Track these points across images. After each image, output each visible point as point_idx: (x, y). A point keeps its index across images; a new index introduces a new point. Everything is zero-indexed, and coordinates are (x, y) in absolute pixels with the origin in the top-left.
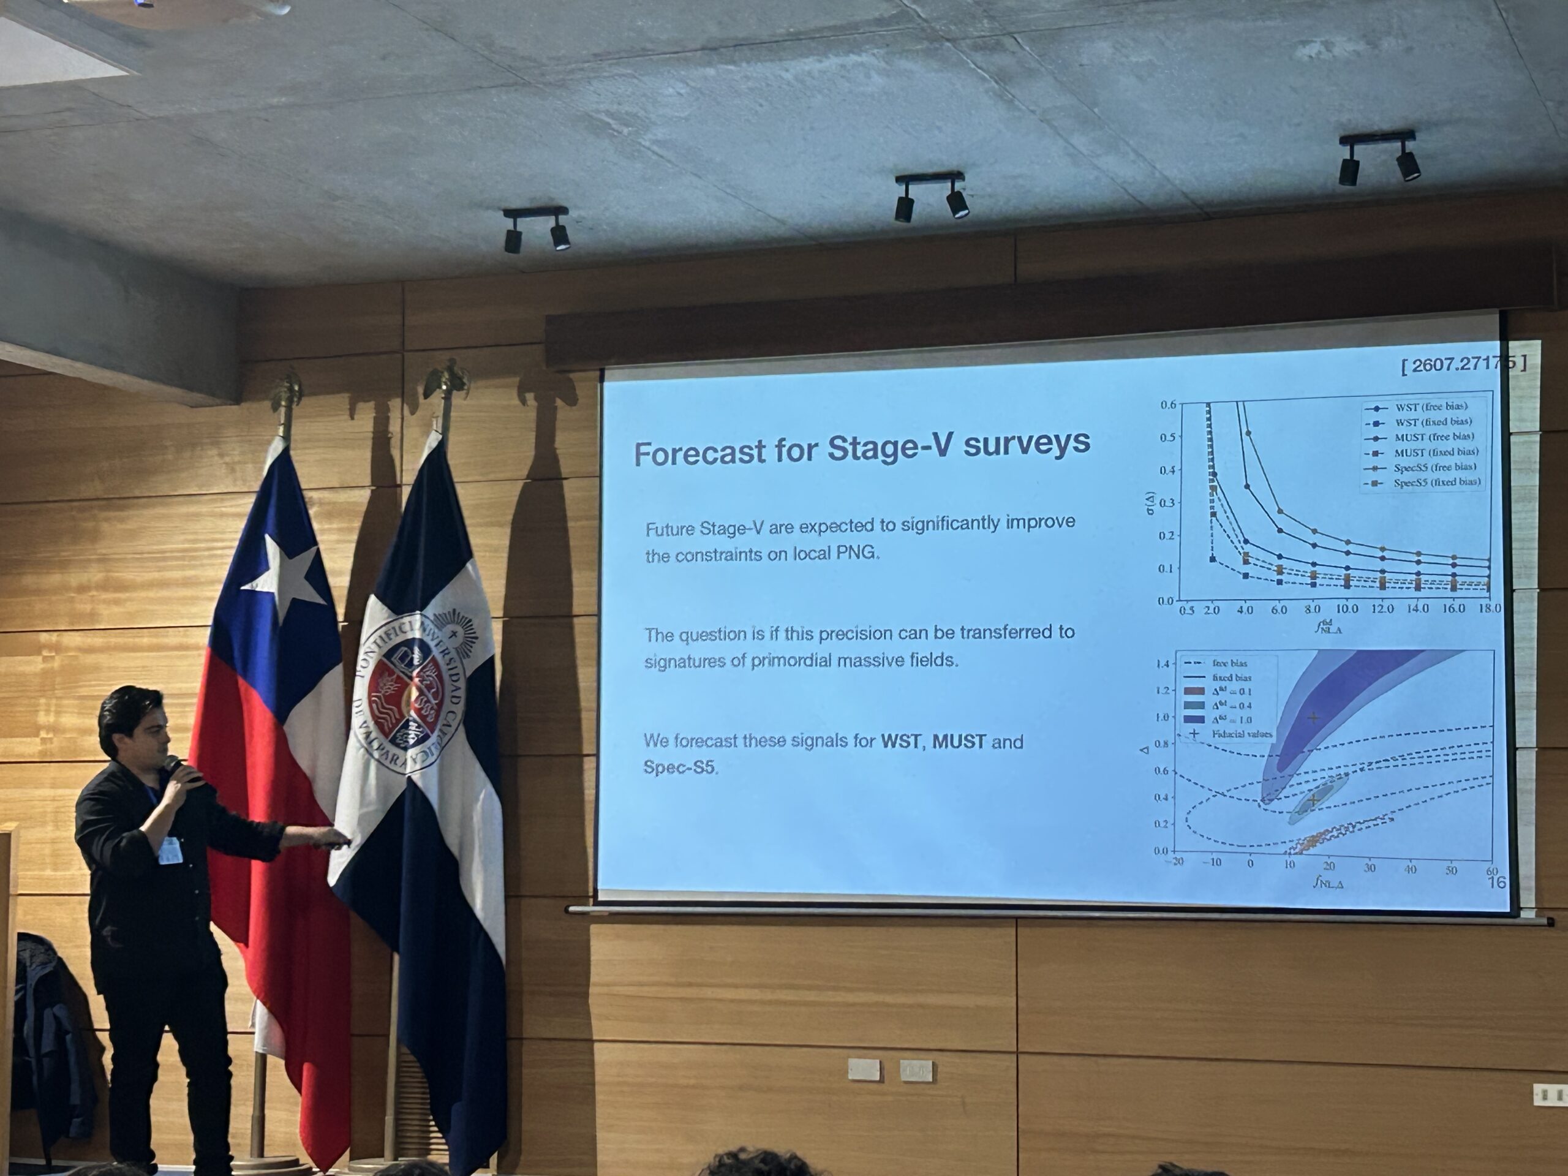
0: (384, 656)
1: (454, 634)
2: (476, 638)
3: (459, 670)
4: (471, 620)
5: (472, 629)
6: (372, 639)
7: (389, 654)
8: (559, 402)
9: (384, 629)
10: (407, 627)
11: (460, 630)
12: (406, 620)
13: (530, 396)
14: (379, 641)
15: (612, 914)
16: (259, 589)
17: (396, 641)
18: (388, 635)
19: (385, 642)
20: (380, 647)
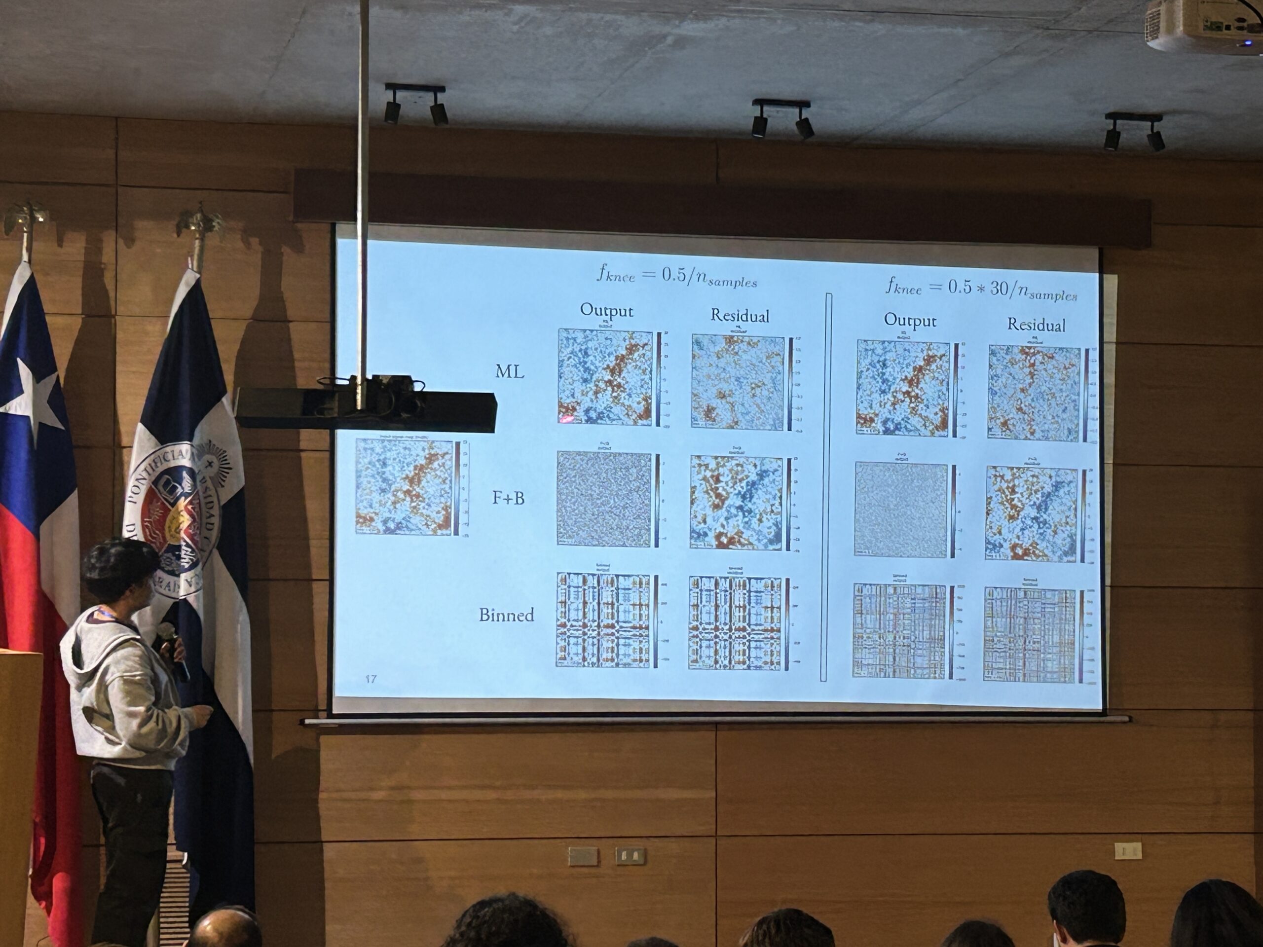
0: (153, 483)
1: (210, 464)
2: (230, 469)
3: (215, 499)
4: (225, 451)
5: (226, 460)
6: (142, 467)
7: (155, 482)
8: (286, 250)
9: (153, 456)
10: (170, 456)
11: (214, 459)
12: (168, 449)
13: (254, 241)
14: (149, 469)
15: (341, 725)
16: (12, 412)
17: (161, 468)
18: (156, 463)
19: (154, 470)
20: (149, 474)
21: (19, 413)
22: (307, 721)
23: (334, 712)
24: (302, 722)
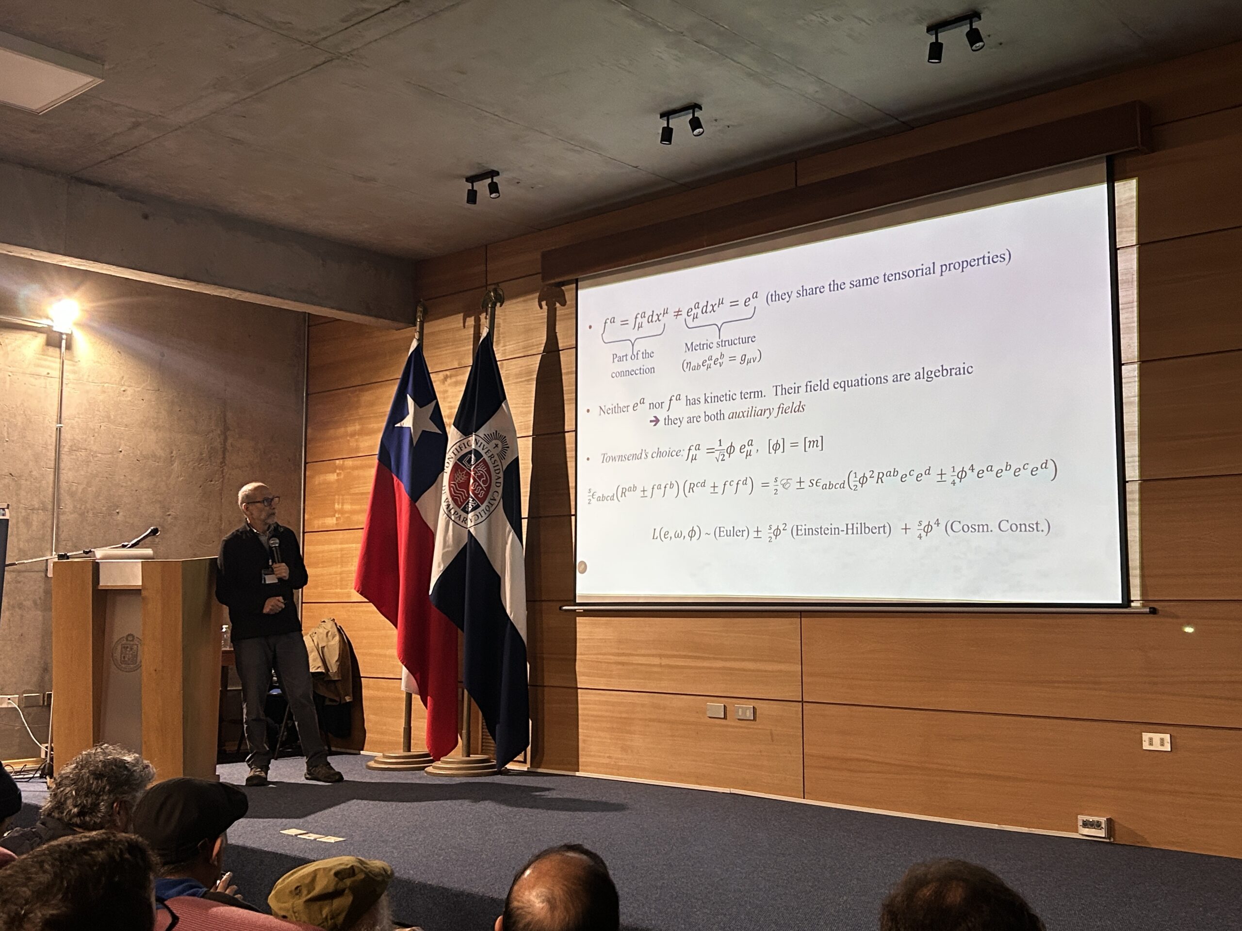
0: (458, 460)
1: (497, 445)
2: (508, 447)
3: (500, 467)
4: (505, 437)
5: (506, 442)
6: (451, 451)
7: (461, 459)
9: (458, 444)
10: (469, 443)
11: (500, 443)
13: (544, 303)
14: (456, 452)
15: (585, 610)
16: (404, 426)
17: (465, 451)
18: (460, 448)
19: (459, 452)
20: (455, 455)
21: (407, 426)
22: (564, 608)
23: (577, 601)
24: (560, 608)
